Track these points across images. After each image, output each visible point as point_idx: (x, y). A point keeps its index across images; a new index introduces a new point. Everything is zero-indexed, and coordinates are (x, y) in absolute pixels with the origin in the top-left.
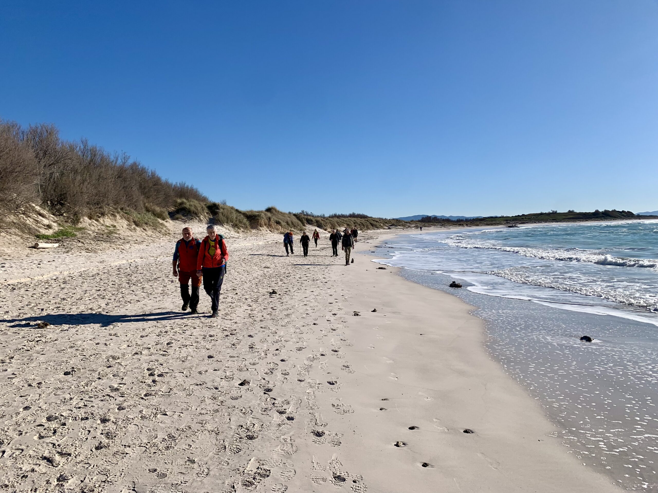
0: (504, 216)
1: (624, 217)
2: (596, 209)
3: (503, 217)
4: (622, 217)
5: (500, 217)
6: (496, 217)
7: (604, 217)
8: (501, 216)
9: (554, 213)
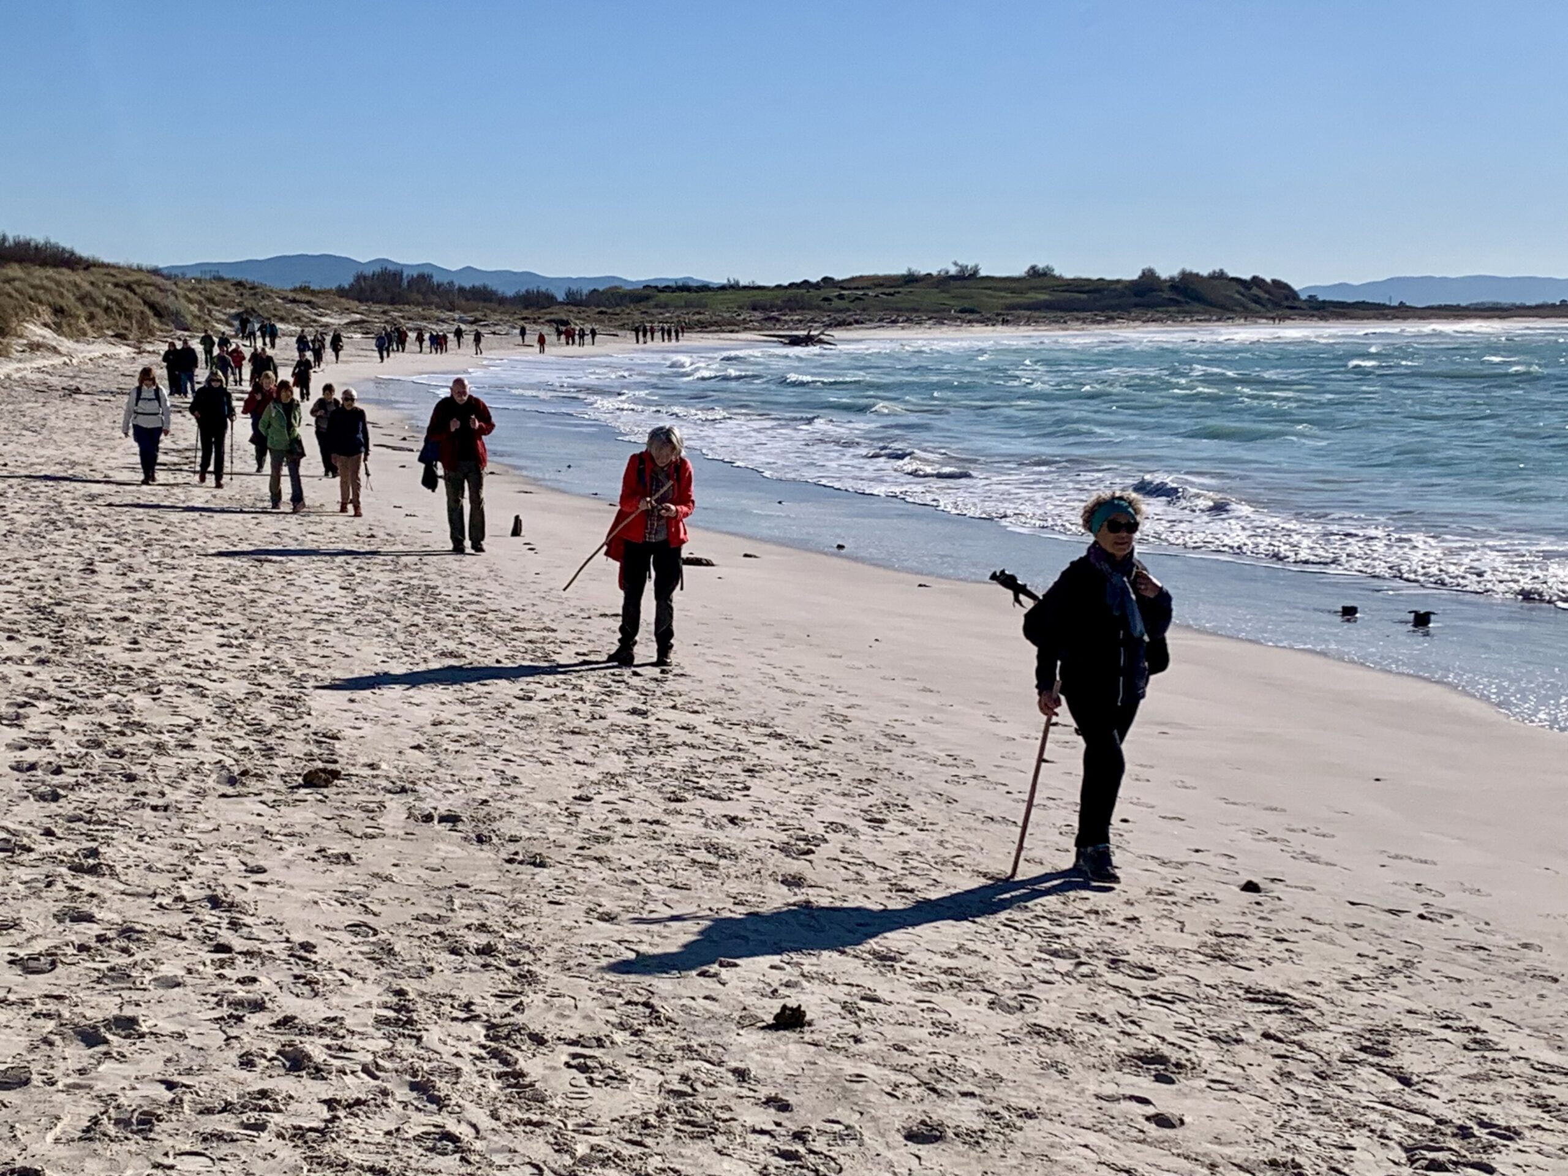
0: (742, 283)
1: (1258, 307)
2: (1145, 266)
3: (734, 287)
4: (1253, 305)
5: (723, 288)
6: (705, 288)
7: (1177, 303)
8: (725, 282)
9: (967, 278)
